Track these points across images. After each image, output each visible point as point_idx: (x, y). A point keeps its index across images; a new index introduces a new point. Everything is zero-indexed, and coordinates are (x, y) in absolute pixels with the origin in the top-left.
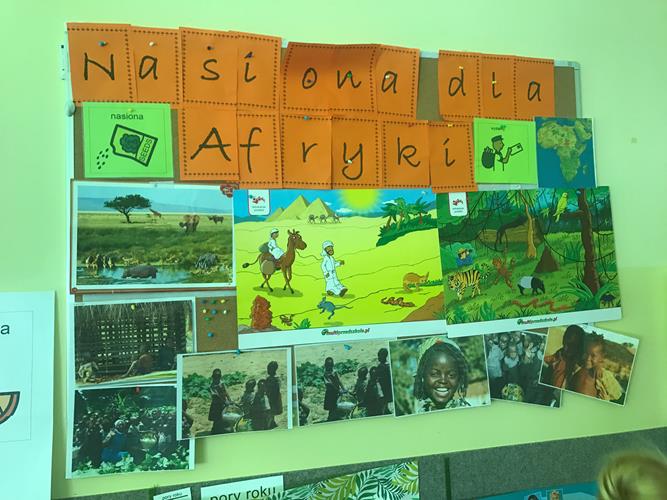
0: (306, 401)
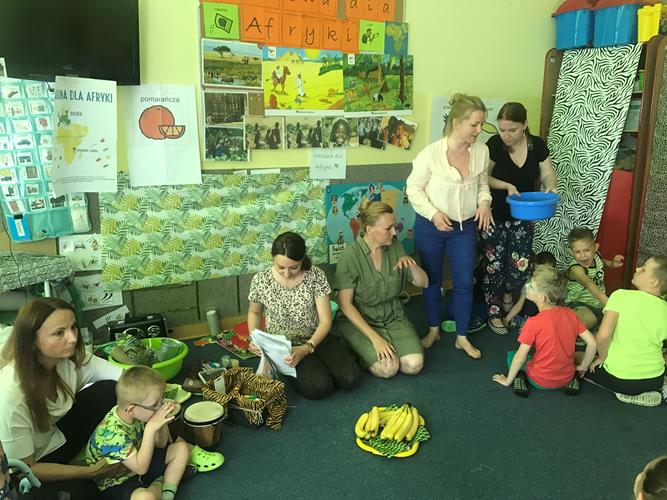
0: (290, 139)
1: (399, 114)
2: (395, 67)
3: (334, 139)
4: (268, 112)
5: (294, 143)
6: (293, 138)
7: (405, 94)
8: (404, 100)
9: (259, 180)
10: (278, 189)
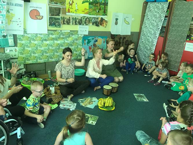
1: (104, 17)
2: (103, 3)
3: (85, 23)
4: (67, 14)
5: (74, 23)
6: (74, 22)
7: (106, 11)
8: (105, 13)
9: (64, 33)
10: (69, 37)
